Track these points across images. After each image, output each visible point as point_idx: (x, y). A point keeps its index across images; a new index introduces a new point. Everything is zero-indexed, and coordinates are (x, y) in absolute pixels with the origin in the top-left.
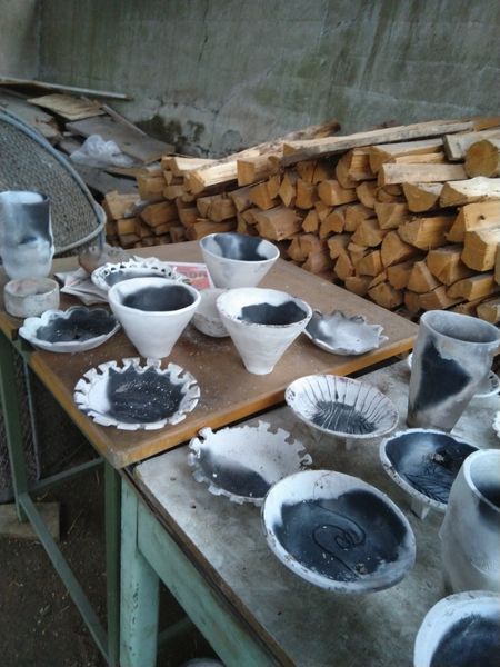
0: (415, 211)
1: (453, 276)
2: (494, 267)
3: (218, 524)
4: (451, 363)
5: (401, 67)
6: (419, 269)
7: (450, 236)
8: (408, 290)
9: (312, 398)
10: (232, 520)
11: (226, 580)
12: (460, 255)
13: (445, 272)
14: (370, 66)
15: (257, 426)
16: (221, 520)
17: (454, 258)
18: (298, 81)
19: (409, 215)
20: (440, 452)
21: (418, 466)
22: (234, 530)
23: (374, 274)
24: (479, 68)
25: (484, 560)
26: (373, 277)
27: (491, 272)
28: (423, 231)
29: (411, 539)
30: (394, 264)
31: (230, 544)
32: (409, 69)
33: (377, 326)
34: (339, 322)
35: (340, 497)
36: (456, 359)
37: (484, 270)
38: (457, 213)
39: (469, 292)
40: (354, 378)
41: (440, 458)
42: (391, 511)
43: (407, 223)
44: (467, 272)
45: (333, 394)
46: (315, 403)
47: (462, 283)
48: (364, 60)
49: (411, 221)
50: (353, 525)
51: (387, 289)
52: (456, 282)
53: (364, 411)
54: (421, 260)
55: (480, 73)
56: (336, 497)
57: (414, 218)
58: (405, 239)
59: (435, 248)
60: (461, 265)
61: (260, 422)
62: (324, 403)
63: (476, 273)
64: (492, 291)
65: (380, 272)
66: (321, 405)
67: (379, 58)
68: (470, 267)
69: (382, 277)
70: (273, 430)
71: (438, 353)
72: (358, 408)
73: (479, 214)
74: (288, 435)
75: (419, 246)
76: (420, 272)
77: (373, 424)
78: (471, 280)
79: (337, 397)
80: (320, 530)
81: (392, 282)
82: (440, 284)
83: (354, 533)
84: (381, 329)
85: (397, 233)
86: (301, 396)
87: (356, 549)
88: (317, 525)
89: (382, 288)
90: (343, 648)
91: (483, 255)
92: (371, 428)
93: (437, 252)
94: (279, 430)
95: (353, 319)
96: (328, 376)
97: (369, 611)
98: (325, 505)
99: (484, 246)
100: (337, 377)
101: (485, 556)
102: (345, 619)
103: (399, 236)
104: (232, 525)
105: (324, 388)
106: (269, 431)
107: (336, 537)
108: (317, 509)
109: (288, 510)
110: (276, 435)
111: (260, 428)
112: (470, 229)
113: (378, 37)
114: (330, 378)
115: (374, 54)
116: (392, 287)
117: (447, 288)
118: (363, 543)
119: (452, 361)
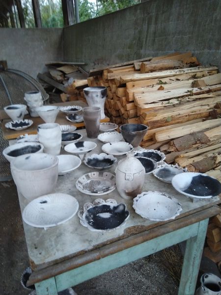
5: (154, 40)
14: (146, 42)
18: (128, 50)
24: (174, 37)
32: (156, 40)
48: (145, 40)
55: (174, 38)
67: (148, 39)
73: (132, 85)
89: (113, 111)
113: (147, 32)
115: (147, 38)
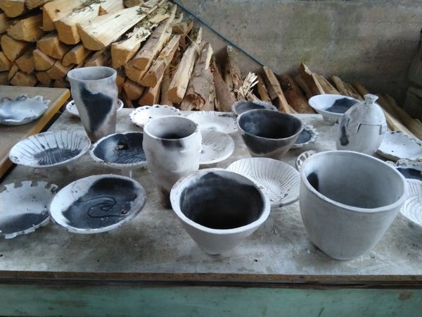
0: (13, 16)
1: (60, 52)
2: (80, 39)
3: (26, 252)
4: (99, 95)
6: (38, 55)
7: (45, 28)
8: (38, 71)
9: (30, 155)
10: (33, 245)
11: (56, 271)
12: (58, 38)
13: (55, 51)
15: (5, 189)
16: (26, 249)
17: (55, 41)
19: (10, 20)
20: (119, 144)
21: (113, 156)
22: (39, 248)
23: (7, 69)
25: (175, 166)
26: (8, 72)
27: (81, 43)
28: (26, 29)
29: (137, 184)
30: (18, 57)
31: (43, 255)
33: (37, 97)
34: (10, 105)
35: (89, 190)
36: (100, 91)
37: (76, 43)
38: (42, 11)
39: (75, 59)
40: (45, 131)
41: (121, 147)
42: (119, 179)
43: (11, 26)
44: (68, 47)
45: (40, 147)
46: (33, 157)
47: (68, 55)
49: (14, 25)
50: (104, 198)
51: (22, 76)
52: (64, 55)
53: (66, 146)
54: (35, 49)
56: (87, 192)
57: (15, 22)
58: (16, 38)
59: (40, 38)
60: (62, 44)
61: (6, 186)
62: (38, 154)
63: (73, 46)
64: (87, 55)
65: (11, 66)
66: (37, 156)
68: (68, 43)
69: (14, 69)
70: (18, 185)
71: (90, 93)
72: (61, 147)
73: (54, 9)
74: (30, 182)
75: (28, 40)
76: (40, 56)
77: (76, 149)
78: (73, 51)
79: (43, 147)
80: (91, 211)
81: (23, 70)
82: (56, 60)
83: (109, 201)
84: (42, 98)
85: (8, 36)
86: (22, 157)
87: (115, 206)
88: (87, 210)
89: (19, 76)
90: (138, 250)
91: (72, 33)
92: (77, 152)
93: (42, 40)
94: (23, 183)
95: (18, 99)
96: (29, 137)
97: (137, 228)
98: (84, 200)
99: (69, 28)
100: (36, 135)
101: (175, 164)
102: (130, 239)
103: (11, 37)
104: (36, 246)
105: (32, 145)
106: (15, 187)
107: (101, 208)
108: (81, 203)
109: (67, 214)
110: (23, 187)
111: (8, 189)
112: (55, 20)
114: (32, 138)
116: (25, 73)
117: (61, 61)
118: (116, 202)
119: (99, 93)
